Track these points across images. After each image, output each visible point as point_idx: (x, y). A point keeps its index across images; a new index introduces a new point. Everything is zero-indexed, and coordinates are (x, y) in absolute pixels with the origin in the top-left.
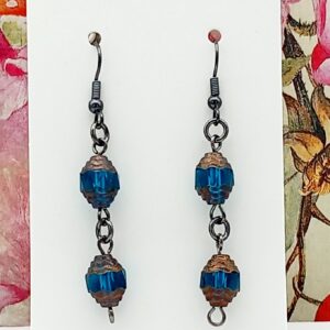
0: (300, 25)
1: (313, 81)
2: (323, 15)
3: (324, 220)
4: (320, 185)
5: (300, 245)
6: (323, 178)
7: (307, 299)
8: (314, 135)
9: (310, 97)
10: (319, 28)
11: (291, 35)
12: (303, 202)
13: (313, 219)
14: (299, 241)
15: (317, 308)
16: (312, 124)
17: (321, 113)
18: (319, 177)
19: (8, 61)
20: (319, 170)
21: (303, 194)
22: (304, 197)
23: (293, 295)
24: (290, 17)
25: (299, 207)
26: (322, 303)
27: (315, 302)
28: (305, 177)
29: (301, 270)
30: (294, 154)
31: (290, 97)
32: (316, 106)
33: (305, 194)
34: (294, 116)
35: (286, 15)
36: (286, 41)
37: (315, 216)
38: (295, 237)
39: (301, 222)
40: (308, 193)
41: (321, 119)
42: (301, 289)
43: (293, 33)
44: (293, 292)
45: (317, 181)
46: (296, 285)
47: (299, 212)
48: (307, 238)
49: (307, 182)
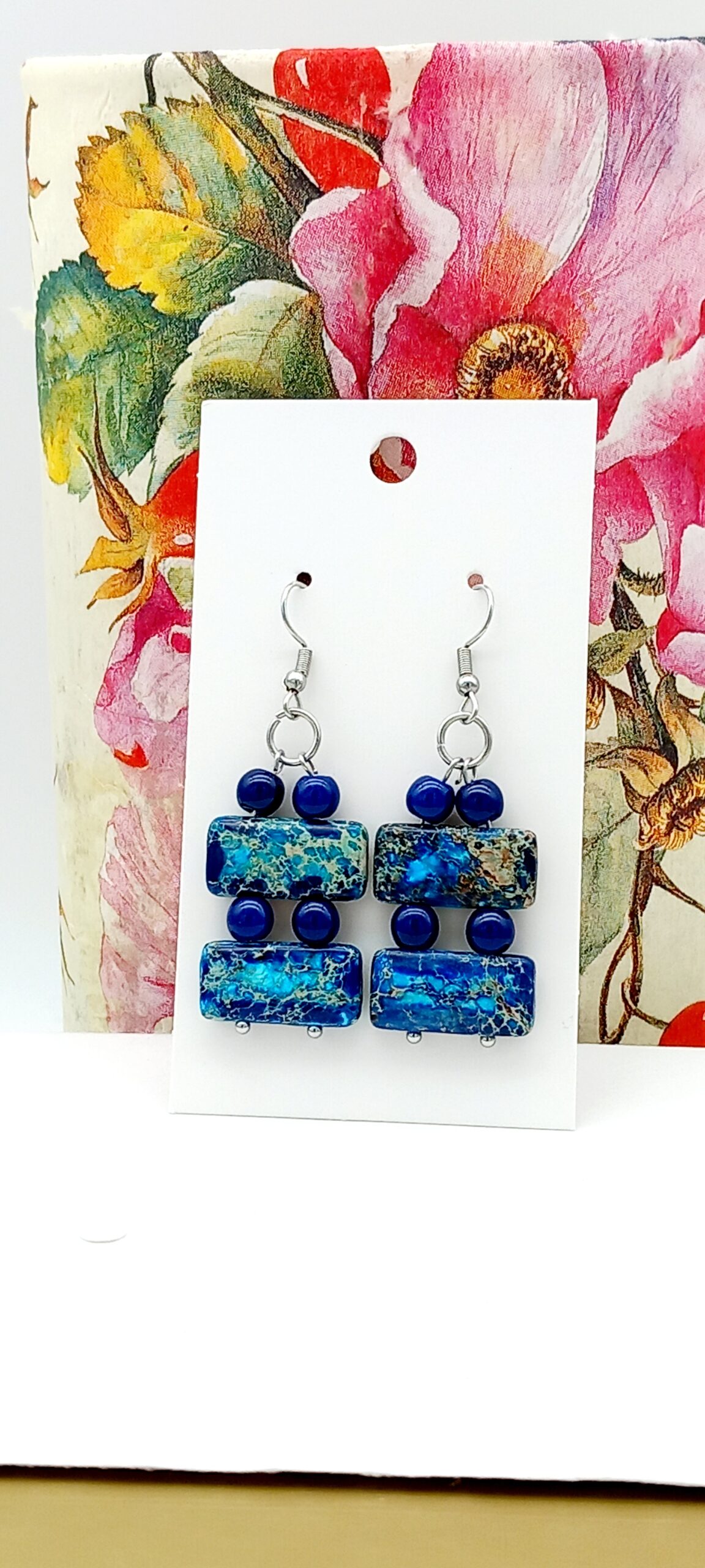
0: (638, 579)
1: (658, 667)
2: (676, 564)
3: (675, 891)
4: (668, 834)
5: (635, 929)
6: (673, 823)
7: (644, 1017)
8: (659, 753)
9: (653, 695)
10: (669, 584)
11: (624, 593)
12: (639, 861)
13: (656, 889)
14: (632, 924)
15: (662, 1031)
16: (656, 736)
17: (671, 720)
18: (666, 821)
19: (176, 629)
20: (666, 809)
21: (639, 847)
22: (641, 853)
23: (623, 1010)
24: (622, 565)
25: (635, 868)
26: (669, 1025)
27: (658, 1023)
28: (644, 820)
29: (635, 970)
30: (626, 783)
31: (620, 691)
32: (663, 707)
33: (645, 849)
34: (627, 723)
35: (617, 561)
36: (615, 603)
37: (658, 882)
38: (627, 917)
39: (636, 893)
40: (648, 846)
41: (671, 728)
42: (636, 1002)
43: (628, 590)
44: (623, 1004)
45: (663, 827)
46: (628, 996)
47: (633, 877)
48: (644, 919)
49: (647, 829)
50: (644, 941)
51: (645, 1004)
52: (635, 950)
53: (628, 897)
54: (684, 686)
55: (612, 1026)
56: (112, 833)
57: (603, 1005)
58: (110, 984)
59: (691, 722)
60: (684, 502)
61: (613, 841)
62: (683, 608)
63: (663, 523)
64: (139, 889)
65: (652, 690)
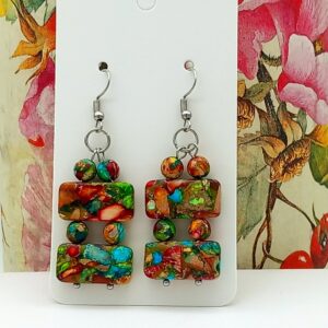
50: (273, 224)
51: (272, 253)
52: (269, 228)
53: (265, 204)
54: (290, 108)
55: (258, 262)
56: (27, 177)
57: (254, 253)
58: (26, 247)
59: (294, 125)
60: (290, 24)
61: (258, 178)
62: (289, 72)
63: (280, 34)
64: (40, 203)
65: (276, 109)
